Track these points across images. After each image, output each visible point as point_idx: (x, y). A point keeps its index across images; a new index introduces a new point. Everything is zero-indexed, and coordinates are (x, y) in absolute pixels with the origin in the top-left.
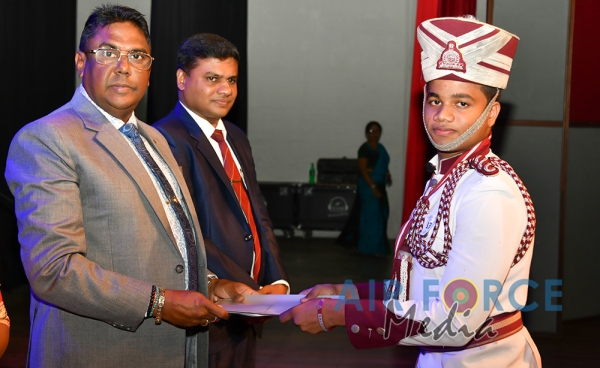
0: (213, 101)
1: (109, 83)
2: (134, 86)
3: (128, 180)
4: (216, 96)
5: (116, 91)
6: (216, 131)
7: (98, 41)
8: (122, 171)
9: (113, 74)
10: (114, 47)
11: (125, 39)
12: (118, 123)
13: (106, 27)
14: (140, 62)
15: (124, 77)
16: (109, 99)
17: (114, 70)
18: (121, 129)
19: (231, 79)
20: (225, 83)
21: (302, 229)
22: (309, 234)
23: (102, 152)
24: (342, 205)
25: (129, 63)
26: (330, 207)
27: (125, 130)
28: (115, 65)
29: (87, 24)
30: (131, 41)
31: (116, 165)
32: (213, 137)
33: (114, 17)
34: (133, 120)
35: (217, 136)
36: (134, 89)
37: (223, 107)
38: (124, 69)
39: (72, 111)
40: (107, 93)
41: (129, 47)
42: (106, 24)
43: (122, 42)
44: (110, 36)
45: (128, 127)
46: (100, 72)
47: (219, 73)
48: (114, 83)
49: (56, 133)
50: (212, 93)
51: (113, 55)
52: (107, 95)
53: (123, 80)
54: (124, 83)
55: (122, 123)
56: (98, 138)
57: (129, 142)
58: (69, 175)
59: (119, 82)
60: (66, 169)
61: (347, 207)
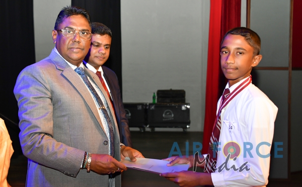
0: (96, 57)
1: (69, 46)
2: (82, 48)
4: (97, 54)
5: (73, 51)
6: (98, 72)
7: (64, 25)
8: (76, 91)
9: (71, 42)
10: (72, 28)
11: (78, 24)
12: (74, 67)
15: (77, 44)
16: (69, 55)
17: (71, 40)
18: (75, 70)
20: (103, 48)
23: (65, 81)
24: (170, 114)
25: (80, 37)
27: (77, 71)
28: (73, 38)
29: (58, 16)
30: (81, 25)
33: (72, 12)
34: (82, 66)
35: (99, 74)
37: (101, 60)
38: (77, 40)
39: (50, 60)
40: (68, 52)
41: (80, 28)
42: (68, 16)
43: (77, 26)
44: (70, 23)
45: (79, 69)
47: (100, 42)
48: (72, 47)
49: (41, 71)
51: (71, 32)
52: (68, 53)
53: (76, 45)
54: (77, 46)
55: (76, 67)
56: (63, 74)
57: (80, 76)
58: (46, 94)
59: (74, 46)
60: (45, 91)
61: (173, 115)
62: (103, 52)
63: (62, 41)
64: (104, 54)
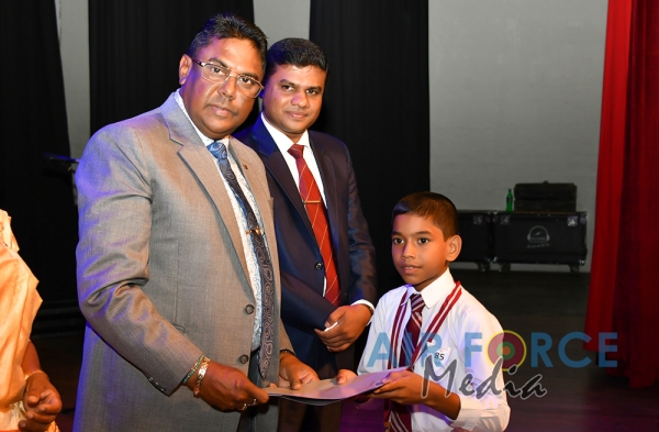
0: (287, 112)
1: (209, 102)
2: (235, 111)
6: (295, 146)
7: (208, 54)
9: (216, 93)
10: (224, 66)
12: (207, 141)
14: (249, 87)
15: (227, 99)
16: (205, 118)
18: (209, 147)
20: (301, 93)
23: (184, 168)
27: (212, 149)
28: (222, 83)
31: (196, 184)
36: (235, 114)
38: (229, 92)
39: (160, 118)
40: (204, 112)
41: (241, 69)
43: (235, 62)
44: (224, 53)
45: (217, 146)
46: (203, 87)
48: (215, 103)
49: (135, 140)
50: (286, 103)
51: (220, 73)
52: (204, 114)
54: (225, 106)
55: (211, 141)
56: (181, 152)
57: (215, 160)
58: (142, 189)
59: (219, 104)
60: (139, 182)
62: (302, 103)
63: (197, 87)
64: (304, 107)
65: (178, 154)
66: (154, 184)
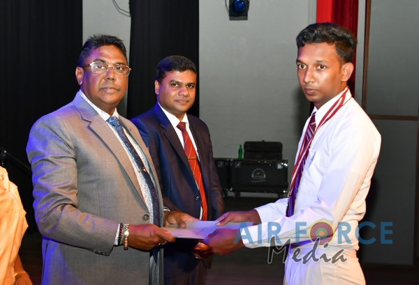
1: (101, 87)
2: (118, 88)
3: (111, 156)
4: (178, 98)
5: (106, 92)
6: (181, 123)
7: (93, 57)
8: (107, 150)
9: (103, 80)
10: (103, 62)
11: (111, 56)
12: (105, 116)
13: (98, 49)
14: (122, 72)
15: (111, 82)
16: (101, 97)
17: (104, 78)
18: (108, 121)
19: (189, 85)
20: (185, 88)
21: (233, 191)
22: (238, 195)
23: (94, 136)
24: (262, 174)
25: (114, 73)
26: (253, 176)
27: (110, 121)
28: (105, 74)
30: (115, 57)
31: (103, 145)
32: (178, 127)
34: (116, 114)
35: (181, 126)
36: (118, 90)
37: (183, 105)
38: (112, 76)
39: (74, 108)
41: (113, 62)
42: (98, 47)
43: (109, 58)
44: (101, 55)
45: (113, 119)
46: (94, 79)
47: (180, 81)
48: (105, 86)
49: (61, 123)
50: (175, 95)
51: (103, 68)
52: (99, 94)
53: (110, 84)
54: (111, 86)
55: (109, 116)
56: (91, 126)
58: (69, 153)
59: (108, 86)
60: (67, 148)
61: (265, 176)
62: (185, 94)
63: (91, 80)
64: (187, 96)
65: (89, 128)
66: (76, 149)
